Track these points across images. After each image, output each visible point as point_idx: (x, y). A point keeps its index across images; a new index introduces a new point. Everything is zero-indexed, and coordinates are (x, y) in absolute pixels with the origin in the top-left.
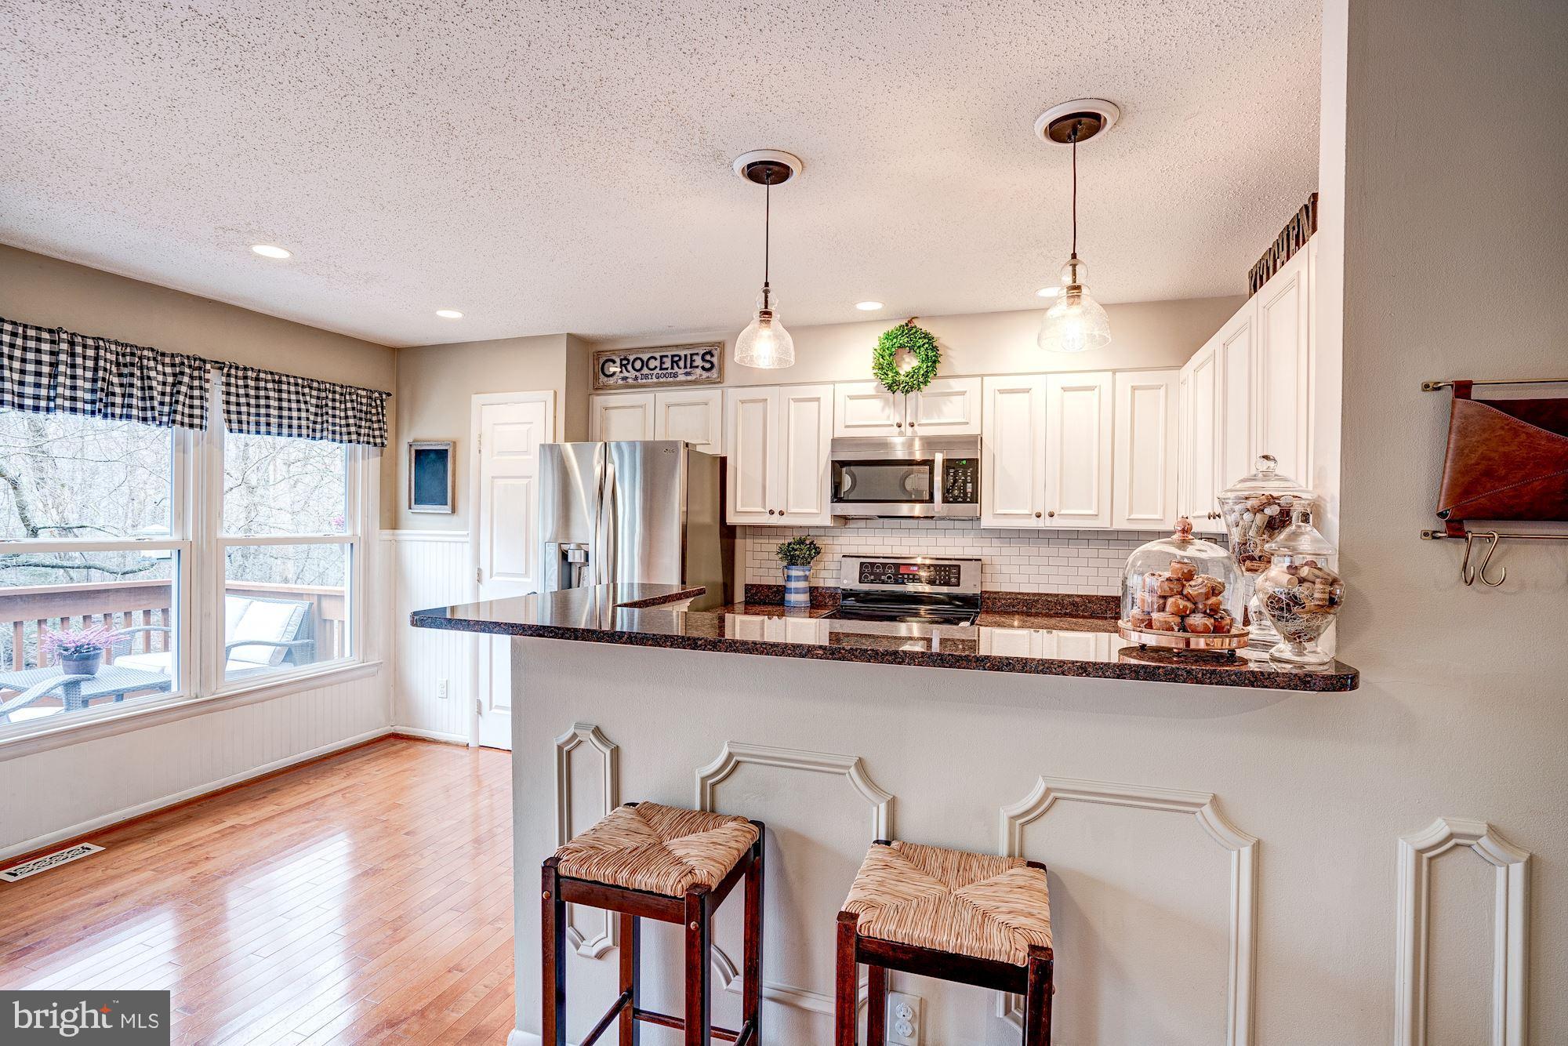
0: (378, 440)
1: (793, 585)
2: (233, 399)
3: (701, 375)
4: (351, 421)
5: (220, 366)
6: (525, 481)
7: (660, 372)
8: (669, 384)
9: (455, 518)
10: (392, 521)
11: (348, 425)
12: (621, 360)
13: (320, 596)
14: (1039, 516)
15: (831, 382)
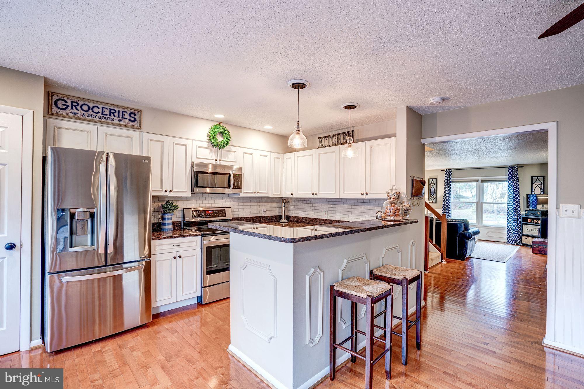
1: (166, 222)
3: (128, 123)
7: (102, 116)
8: (109, 124)
12: (72, 102)
14: (255, 193)
15: (191, 139)
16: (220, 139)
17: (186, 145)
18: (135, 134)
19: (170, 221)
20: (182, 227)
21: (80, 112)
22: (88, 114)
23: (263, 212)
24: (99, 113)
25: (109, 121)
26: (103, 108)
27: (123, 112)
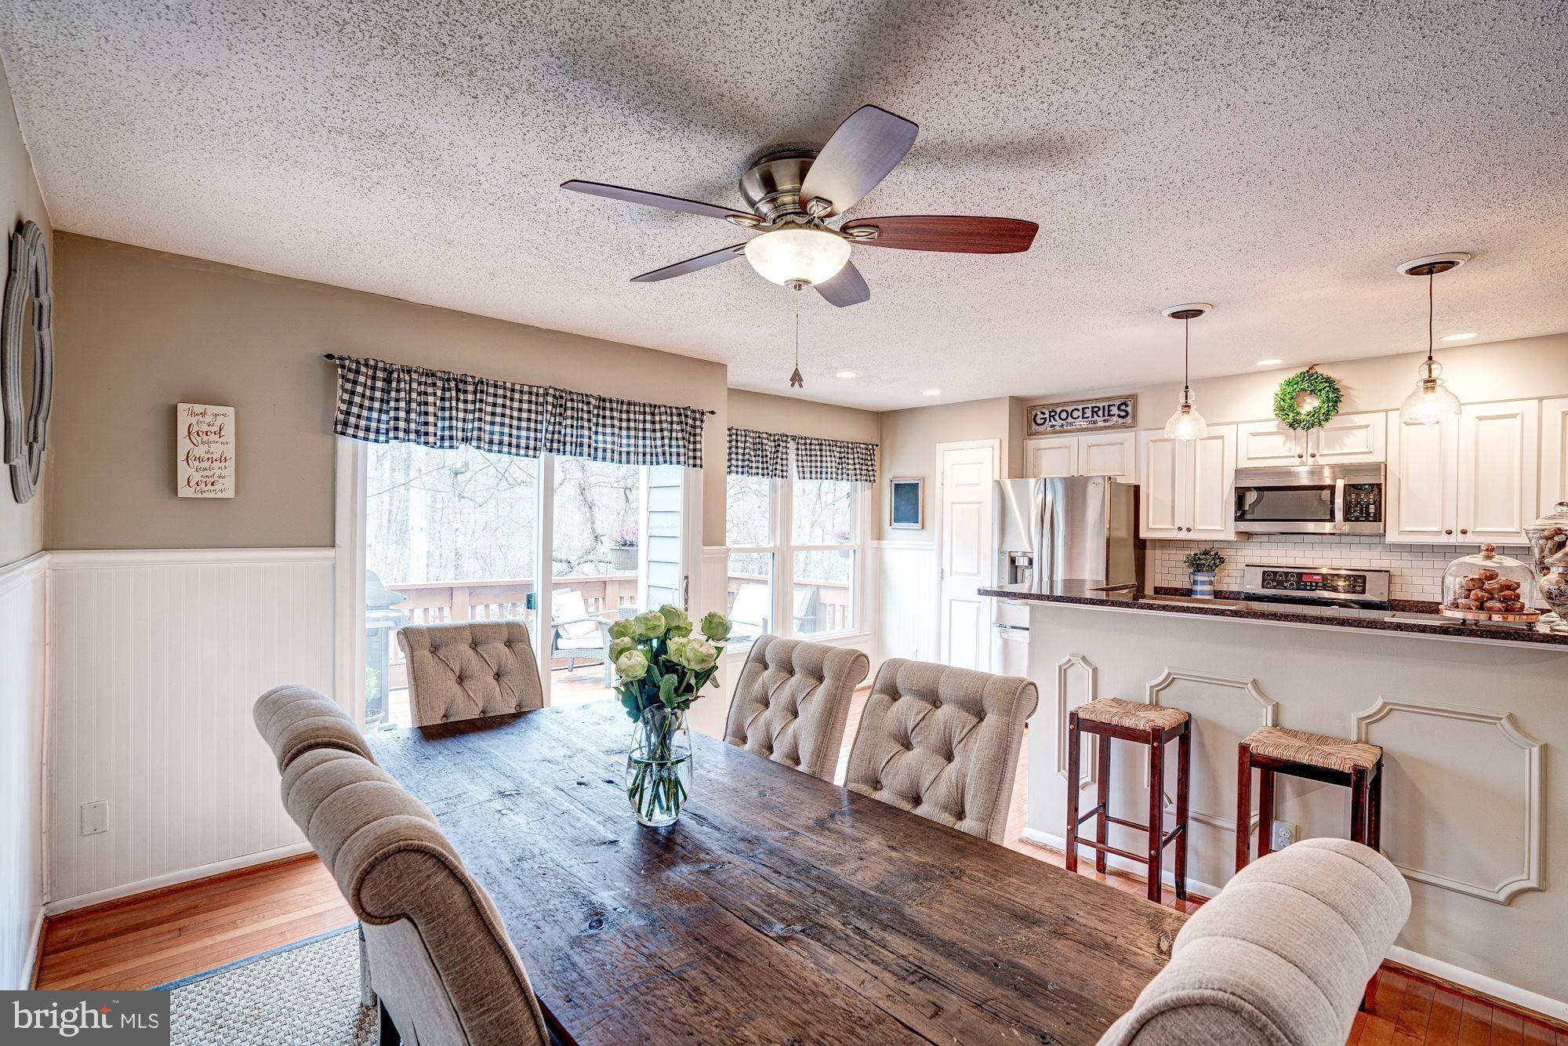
0: (872, 478)
1: (1199, 588)
2: (800, 458)
4: (857, 466)
5: (794, 438)
6: (978, 505)
8: (1090, 429)
9: (924, 531)
10: (878, 535)
11: (855, 469)
13: (818, 587)
14: (1449, 533)
15: (1235, 423)
16: (1310, 405)
17: (1222, 437)
18: (1127, 436)
19: (1207, 588)
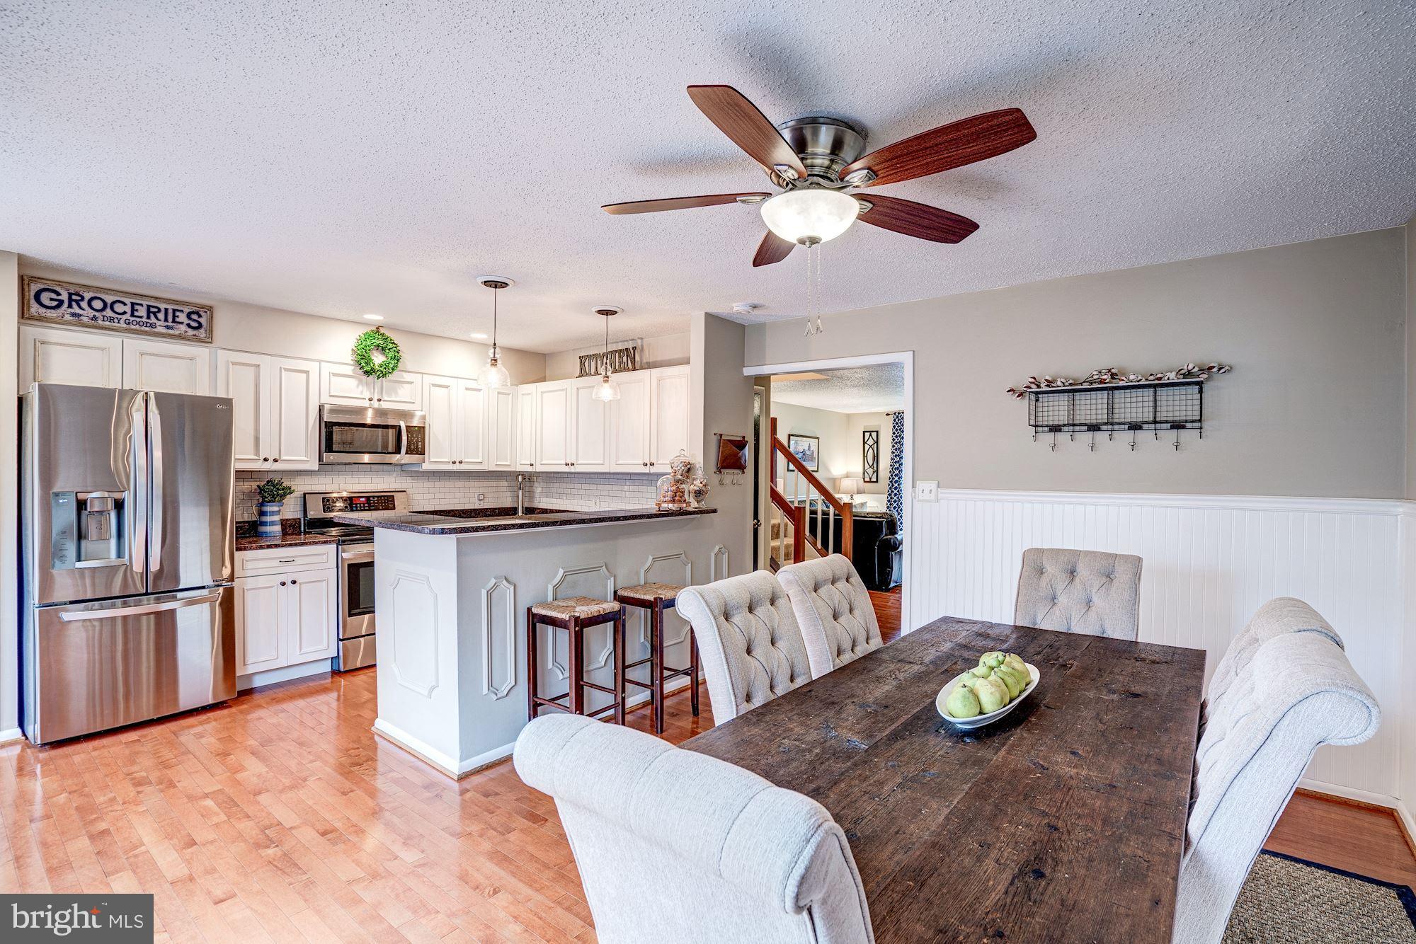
3: (186, 332)
7: (132, 319)
8: (146, 333)
12: (70, 295)
14: (454, 463)
15: (318, 361)
16: (378, 359)
17: (307, 372)
18: (200, 352)
19: (276, 518)
20: (302, 529)
21: (86, 312)
22: (104, 316)
23: (477, 502)
24: (125, 313)
25: (147, 329)
26: (133, 304)
27: (174, 311)
